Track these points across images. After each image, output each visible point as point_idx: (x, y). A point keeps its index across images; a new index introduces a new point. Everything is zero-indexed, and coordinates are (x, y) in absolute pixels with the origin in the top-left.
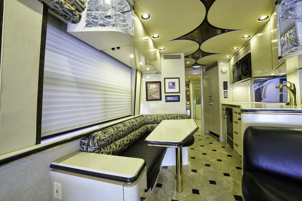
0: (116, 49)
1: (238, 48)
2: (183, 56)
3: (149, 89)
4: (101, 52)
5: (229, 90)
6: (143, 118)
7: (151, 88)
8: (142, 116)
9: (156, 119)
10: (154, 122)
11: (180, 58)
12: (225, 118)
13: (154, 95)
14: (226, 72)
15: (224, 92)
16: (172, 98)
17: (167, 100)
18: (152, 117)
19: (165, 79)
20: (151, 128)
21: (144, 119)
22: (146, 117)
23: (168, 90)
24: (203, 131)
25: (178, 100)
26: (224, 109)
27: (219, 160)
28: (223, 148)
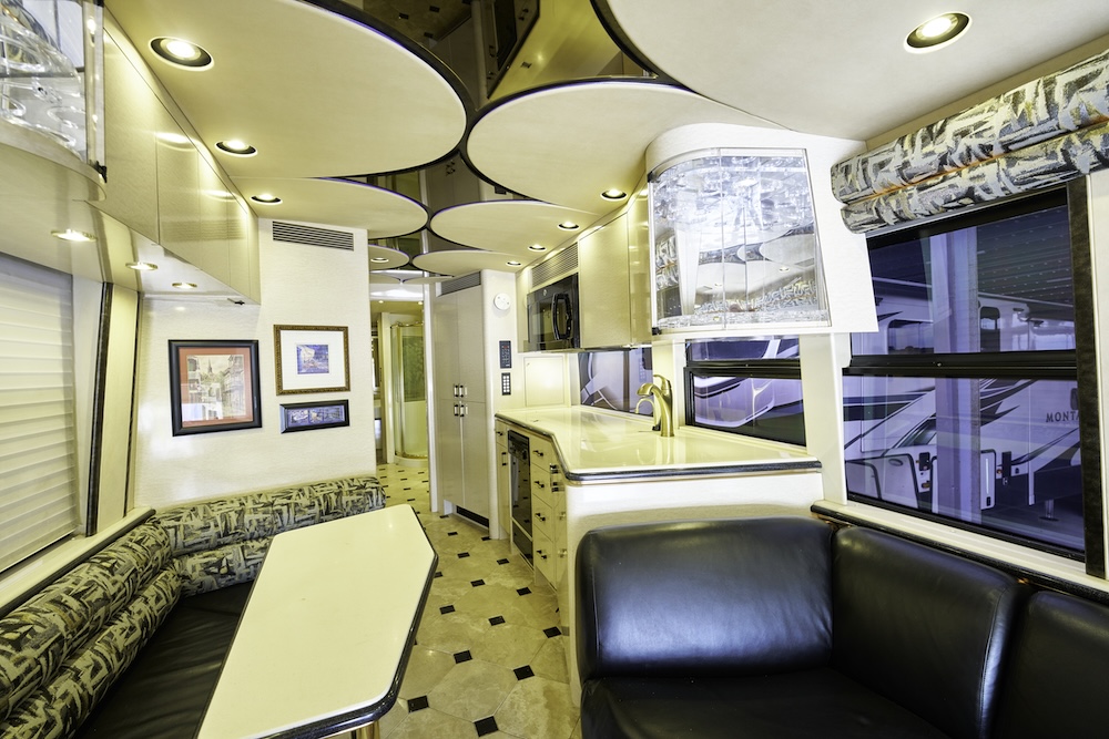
1: (542, 249)
2: (360, 237)
3: (190, 375)
5: (516, 370)
6: (152, 536)
7: (202, 370)
8: (149, 518)
9: (234, 523)
10: (222, 540)
11: (350, 247)
12: (504, 464)
14: (508, 310)
15: (503, 374)
16: (314, 415)
17: (291, 425)
18: (214, 514)
19: (278, 329)
20: (209, 573)
21: (161, 539)
22: (173, 523)
23: (294, 381)
24: (435, 508)
25: (342, 419)
26: (501, 434)
27: (496, 621)
28: (502, 566)
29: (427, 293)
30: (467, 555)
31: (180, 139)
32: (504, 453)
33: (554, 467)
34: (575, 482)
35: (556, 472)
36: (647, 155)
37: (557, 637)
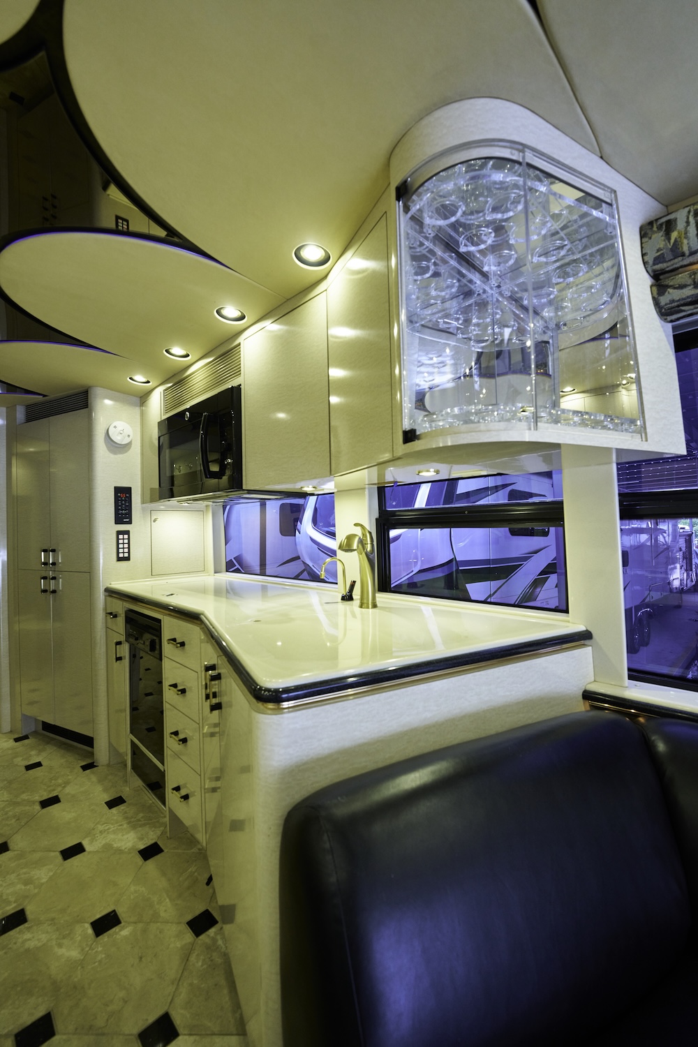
1: (187, 356)
5: (138, 527)
12: (119, 659)
14: (128, 446)
15: (119, 533)
24: (6, 727)
26: (115, 616)
27: (106, 924)
28: (114, 810)
30: (55, 800)
32: (119, 643)
33: (213, 667)
34: (271, 706)
35: (218, 677)
36: (394, 162)
37: (212, 931)
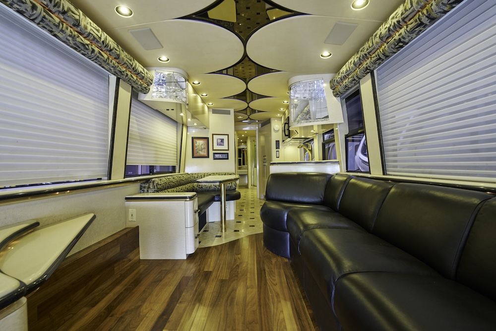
0: (170, 110)
2: (232, 111)
3: (196, 145)
4: (157, 111)
5: (281, 150)
6: (188, 176)
7: (198, 144)
8: (188, 174)
11: (229, 114)
13: (200, 152)
14: (279, 130)
15: (277, 151)
16: (220, 156)
17: (215, 158)
18: (199, 175)
19: (213, 135)
21: (190, 177)
22: (192, 175)
23: (216, 147)
24: (258, 197)
25: (227, 157)
29: (257, 128)
31: (195, 95)
